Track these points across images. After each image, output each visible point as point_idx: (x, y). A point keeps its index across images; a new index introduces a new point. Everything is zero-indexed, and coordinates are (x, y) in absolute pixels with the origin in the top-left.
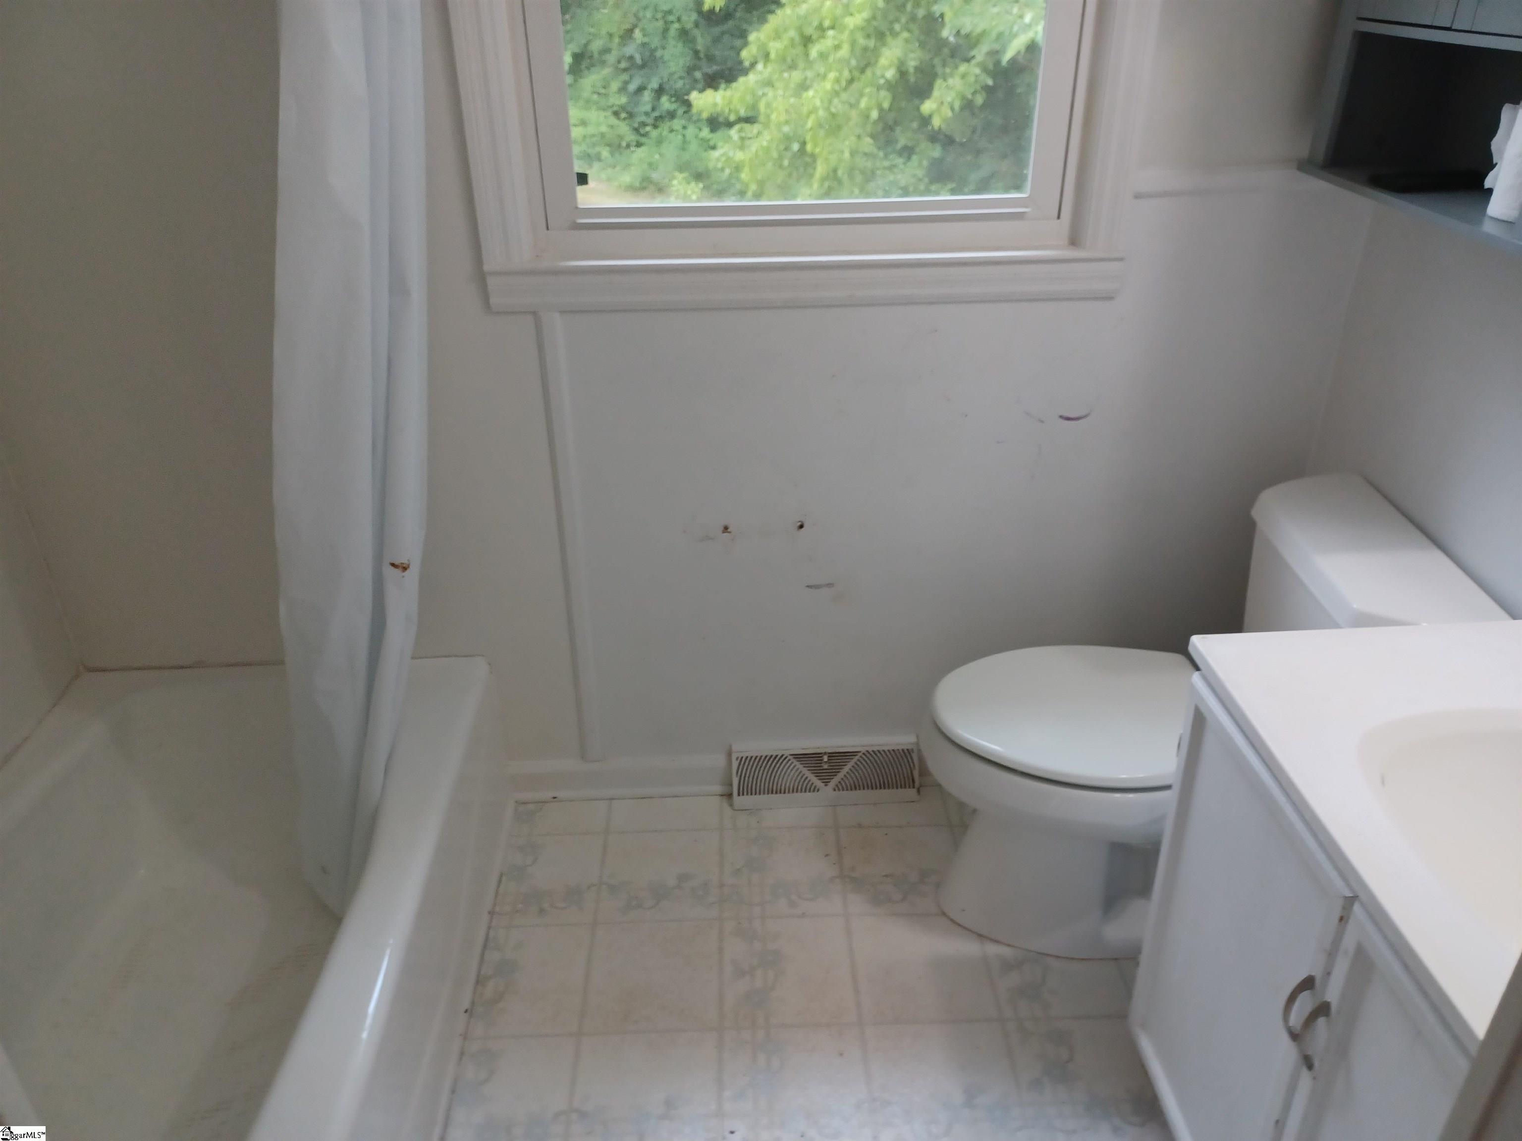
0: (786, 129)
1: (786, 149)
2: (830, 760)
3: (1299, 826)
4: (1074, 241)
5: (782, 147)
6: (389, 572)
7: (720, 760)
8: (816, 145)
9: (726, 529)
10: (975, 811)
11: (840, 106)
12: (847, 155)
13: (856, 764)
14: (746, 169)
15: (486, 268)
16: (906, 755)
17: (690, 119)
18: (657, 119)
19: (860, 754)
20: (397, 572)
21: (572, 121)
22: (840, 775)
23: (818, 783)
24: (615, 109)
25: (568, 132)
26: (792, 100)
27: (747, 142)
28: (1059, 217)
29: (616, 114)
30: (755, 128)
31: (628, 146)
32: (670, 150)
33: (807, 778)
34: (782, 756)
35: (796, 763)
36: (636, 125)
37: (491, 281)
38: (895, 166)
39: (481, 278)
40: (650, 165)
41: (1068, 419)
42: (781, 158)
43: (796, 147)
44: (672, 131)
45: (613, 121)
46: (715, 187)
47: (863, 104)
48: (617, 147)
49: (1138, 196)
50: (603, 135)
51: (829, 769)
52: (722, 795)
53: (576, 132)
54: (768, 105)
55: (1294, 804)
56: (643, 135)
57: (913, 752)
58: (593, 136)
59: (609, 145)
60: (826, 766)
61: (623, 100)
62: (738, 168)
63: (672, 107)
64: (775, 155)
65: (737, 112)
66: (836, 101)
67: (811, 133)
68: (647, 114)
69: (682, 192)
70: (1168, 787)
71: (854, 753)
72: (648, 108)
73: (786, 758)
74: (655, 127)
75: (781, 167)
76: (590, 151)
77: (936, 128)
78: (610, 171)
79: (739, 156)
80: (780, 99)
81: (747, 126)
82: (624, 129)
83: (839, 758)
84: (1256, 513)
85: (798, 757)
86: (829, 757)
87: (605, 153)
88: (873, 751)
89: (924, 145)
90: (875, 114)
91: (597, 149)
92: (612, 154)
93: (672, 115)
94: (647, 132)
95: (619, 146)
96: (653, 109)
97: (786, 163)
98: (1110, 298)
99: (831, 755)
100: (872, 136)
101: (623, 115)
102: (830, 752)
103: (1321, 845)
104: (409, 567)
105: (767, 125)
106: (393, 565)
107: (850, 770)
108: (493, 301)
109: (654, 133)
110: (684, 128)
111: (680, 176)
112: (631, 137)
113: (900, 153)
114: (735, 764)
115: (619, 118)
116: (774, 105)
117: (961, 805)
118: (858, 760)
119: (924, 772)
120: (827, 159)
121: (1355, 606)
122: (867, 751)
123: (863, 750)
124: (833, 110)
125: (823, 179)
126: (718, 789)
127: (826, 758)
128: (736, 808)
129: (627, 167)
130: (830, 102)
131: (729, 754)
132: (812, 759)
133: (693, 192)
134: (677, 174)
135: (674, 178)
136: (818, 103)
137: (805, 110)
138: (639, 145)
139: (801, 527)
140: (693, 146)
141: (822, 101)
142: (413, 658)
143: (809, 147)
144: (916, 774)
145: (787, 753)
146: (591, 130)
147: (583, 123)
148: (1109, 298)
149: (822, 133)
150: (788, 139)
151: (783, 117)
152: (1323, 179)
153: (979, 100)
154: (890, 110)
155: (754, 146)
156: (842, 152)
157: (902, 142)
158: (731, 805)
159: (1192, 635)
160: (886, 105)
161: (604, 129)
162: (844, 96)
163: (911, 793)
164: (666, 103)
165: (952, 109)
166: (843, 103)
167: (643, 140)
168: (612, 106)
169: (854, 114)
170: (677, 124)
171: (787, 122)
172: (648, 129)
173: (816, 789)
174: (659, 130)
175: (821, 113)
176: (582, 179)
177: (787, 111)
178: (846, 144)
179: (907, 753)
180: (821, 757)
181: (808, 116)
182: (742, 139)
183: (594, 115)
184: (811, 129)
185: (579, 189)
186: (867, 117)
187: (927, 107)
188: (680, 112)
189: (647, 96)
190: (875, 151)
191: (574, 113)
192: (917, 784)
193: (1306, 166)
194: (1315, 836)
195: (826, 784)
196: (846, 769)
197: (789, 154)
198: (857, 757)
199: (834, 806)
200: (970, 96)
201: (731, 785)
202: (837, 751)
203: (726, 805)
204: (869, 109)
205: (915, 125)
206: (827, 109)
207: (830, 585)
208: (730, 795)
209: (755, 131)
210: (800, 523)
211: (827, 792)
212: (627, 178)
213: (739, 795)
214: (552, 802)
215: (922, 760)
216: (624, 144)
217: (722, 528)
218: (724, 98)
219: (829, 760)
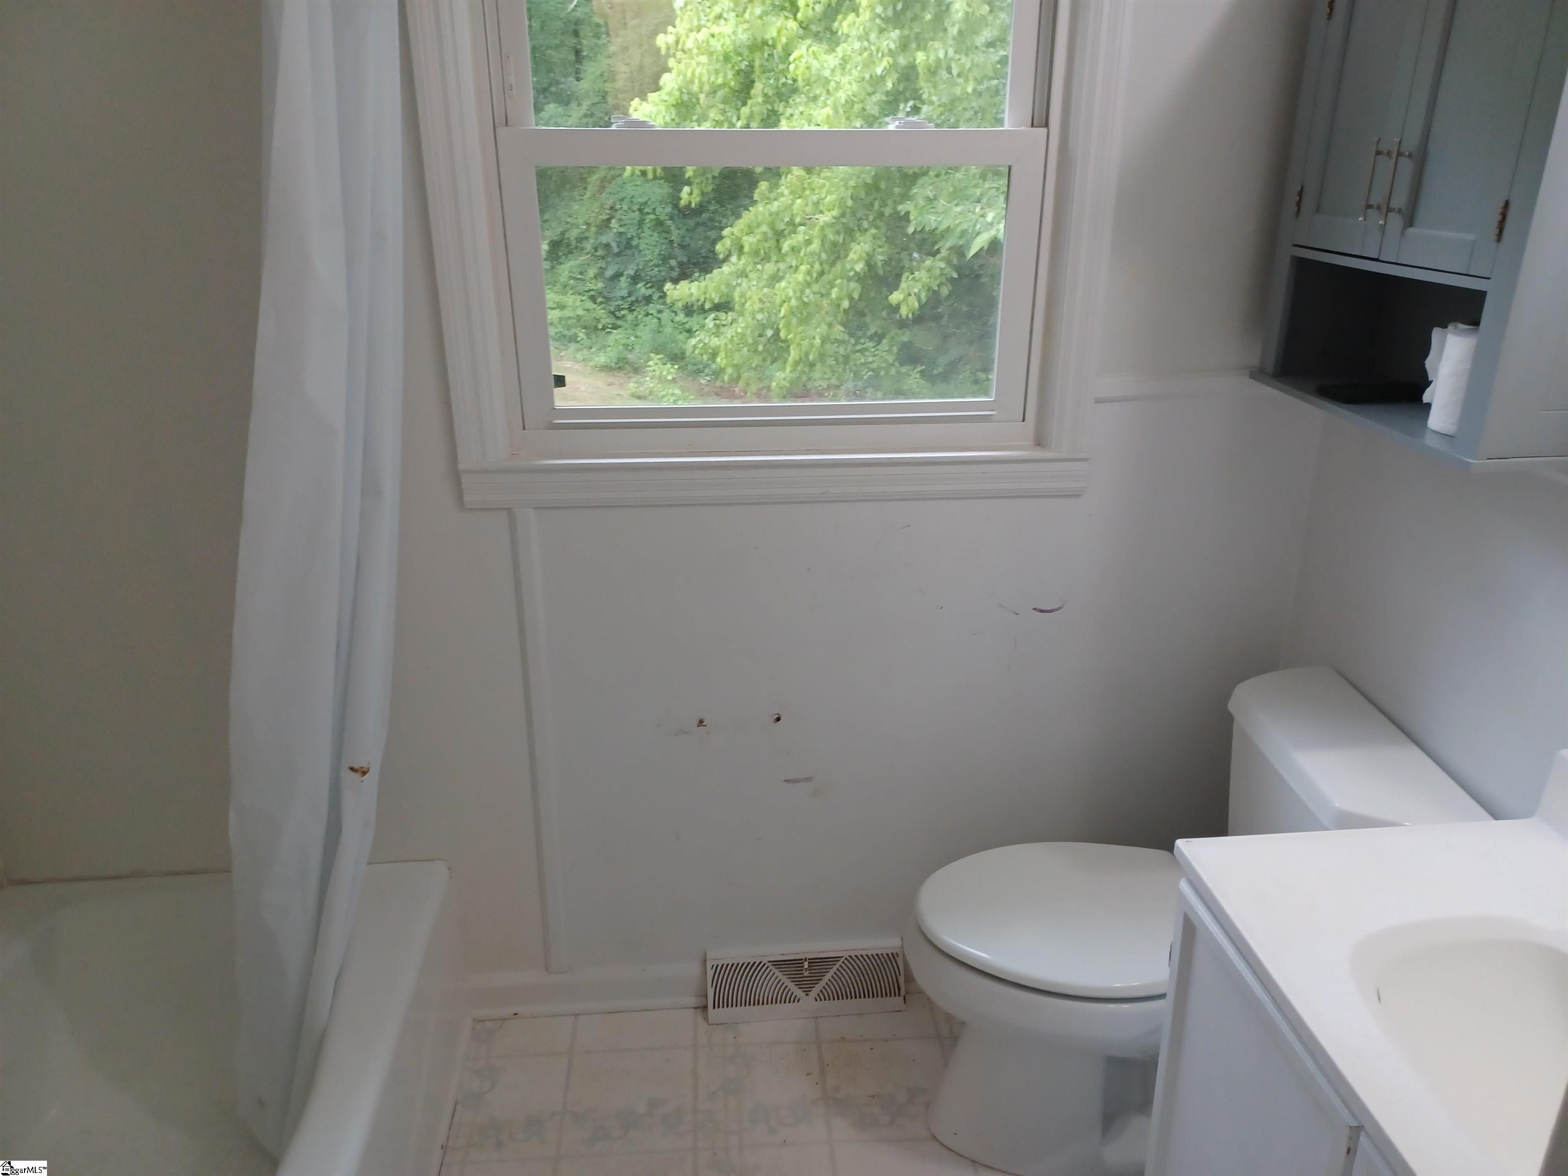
0: (759, 316)
1: (760, 335)
2: (811, 966)
3: (1297, 1046)
4: (1039, 442)
5: (756, 334)
6: (348, 777)
7: (694, 969)
8: (789, 333)
9: (701, 722)
10: (963, 1023)
11: (811, 296)
12: (818, 341)
13: (838, 970)
14: (722, 354)
15: (461, 466)
16: (890, 960)
17: (664, 303)
18: (632, 304)
19: (842, 959)
20: (356, 776)
21: (549, 304)
22: (823, 983)
23: (799, 993)
24: (592, 293)
25: (544, 316)
26: (765, 290)
27: (722, 329)
28: (1023, 421)
29: (593, 299)
30: (731, 316)
31: (604, 328)
32: (646, 332)
33: (786, 987)
34: (761, 962)
35: (774, 970)
36: (612, 309)
37: (465, 479)
38: (866, 349)
39: (455, 476)
40: (626, 346)
41: (1042, 611)
42: (756, 343)
43: (769, 333)
44: (647, 314)
45: (589, 304)
46: (690, 367)
47: (834, 293)
48: (593, 329)
49: (1098, 401)
50: (579, 318)
51: (808, 977)
52: (697, 1008)
53: (553, 315)
54: (743, 295)
55: (1289, 1022)
56: (618, 318)
57: (898, 956)
58: (570, 318)
59: (585, 328)
60: (806, 974)
61: (600, 285)
62: (714, 355)
63: (649, 292)
64: (750, 341)
65: (711, 300)
66: (807, 291)
67: (784, 320)
68: (623, 298)
69: (657, 373)
70: (1162, 996)
71: (836, 959)
72: (624, 293)
73: (765, 964)
74: (631, 311)
75: (756, 351)
76: (566, 332)
77: (904, 317)
78: (585, 352)
79: (715, 342)
80: (754, 289)
81: (722, 315)
82: (600, 312)
83: (820, 964)
84: (1232, 707)
85: (777, 964)
86: (809, 963)
87: (582, 335)
88: (856, 956)
89: (894, 331)
90: (846, 304)
91: (573, 331)
92: (587, 335)
93: (648, 300)
94: (624, 316)
95: (596, 328)
96: (630, 294)
97: (760, 348)
98: (1077, 496)
99: (813, 961)
100: (843, 324)
101: (600, 300)
102: (811, 957)
103: (1320, 1068)
104: (368, 771)
105: (741, 314)
106: (352, 769)
107: (832, 976)
108: (467, 498)
109: (630, 317)
110: (660, 312)
111: (656, 358)
112: (607, 320)
113: (871, 338)
114: (710, 973)
115: (595, 303)
116: (748, 294)
117: (949, 1018)
118: (840, 966)
119: (909, 978)
120: (799, 345)
121: (1337, 805)
122: (850, 956)
123: (846, 954)
124: (806, 300)
125: (797, 363)
126: (692, 1001)
127: (806, 965)
128: (710, 1023)
129: (604, 347)
130: (802, 292)
131: (705, 962)
132: (790, 966)
133: (669, 373)
134: (652, 355)
135: (649, 359)
136: (791, 293)
137: (778, 300)
138: (615, 327)
139: (778, 719)
140: (668, 330)
141: (795, 292)
142: (368, 864)
143: (782, 334)
144: (902, 980)
145: (765, 960)
146: (567, 313)
147: (562, 307)
148: (1075, 495)
149: (794, 321)
150: (764, 327)
151: (757, 306)
152: (1272, 386)
153: (945, 291)
154: (860, 299)
155: (729, 332)
156: (814, 338)
157: (872, 330)
158: (706, 1019)
159: (1176, 840)
160: (856, 296)
161: (580, 312)
162: (815, 287)
163: (897, 1001)
164: (642, 289)
165: (919, 300)
166: (814, 293)
167: (619, 322)
168: (590, 290)
169: (825, 302)
170: (652, 308)
171: (761, 310)
172: (623, 312)
173: (796, 1000)
174: (635, 313)
175: (794, 302)
176: (560, 381)
177: (761, 300)
178: (817, 332)
179: (892, 957)
180: (802, 963)
181: (781, 306)
182: (717, 326)
183: (570, 299)
184: (784, 317)
185: (557, 391)
186: (838, 306)
187: (896, 297)
188: (655, 297)
189: (624, 282)
190: (846, 337)
191: (551, 297)
192: (903, 992)
193: (1258, 374)
194: (1313, 1056)
195: (807, 993)
196: (828, 976)
197: (763, 340)
198: (837, 966)
199: (817, 1017)
200: (936, 288)
201: (706, 996)
202: (818, 957)
203: (701, 1021)
204: (839, 299)
205: (884, 314)
206: (800, 299)
207: (809, 779)
208: (705, 1008)
209: (730, 318)
210: (777, 716)
211: (808, 1002)
212: (602, 359)
213: (714, 1008)
214: (514, 1018)
215: (906, 965)
216: (600, 327)
217: (697, 722)
218: (699, 288)
219: (809, 966)
